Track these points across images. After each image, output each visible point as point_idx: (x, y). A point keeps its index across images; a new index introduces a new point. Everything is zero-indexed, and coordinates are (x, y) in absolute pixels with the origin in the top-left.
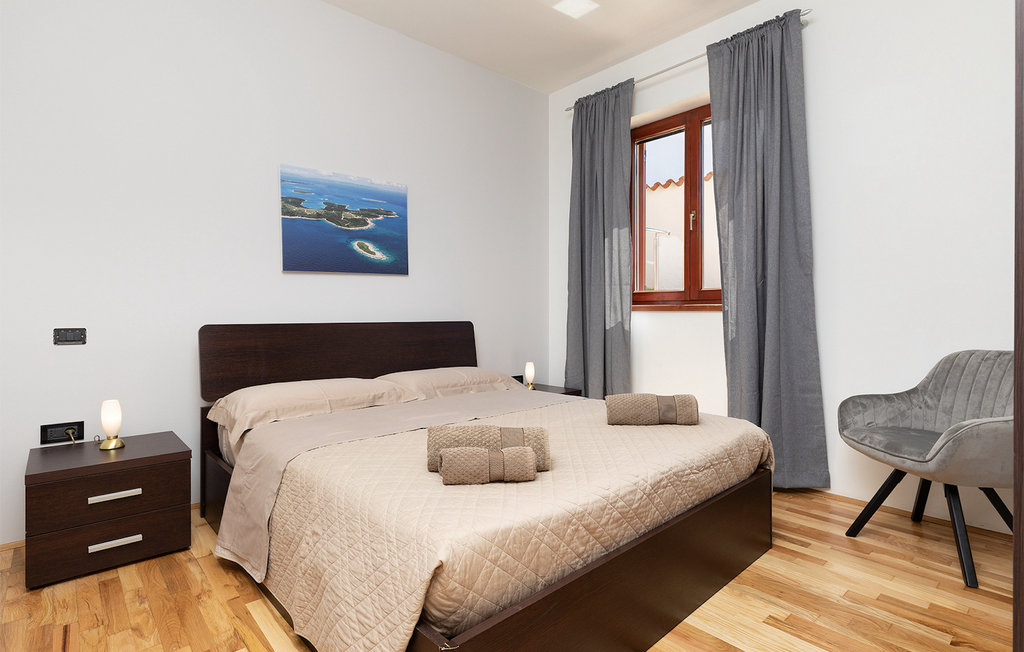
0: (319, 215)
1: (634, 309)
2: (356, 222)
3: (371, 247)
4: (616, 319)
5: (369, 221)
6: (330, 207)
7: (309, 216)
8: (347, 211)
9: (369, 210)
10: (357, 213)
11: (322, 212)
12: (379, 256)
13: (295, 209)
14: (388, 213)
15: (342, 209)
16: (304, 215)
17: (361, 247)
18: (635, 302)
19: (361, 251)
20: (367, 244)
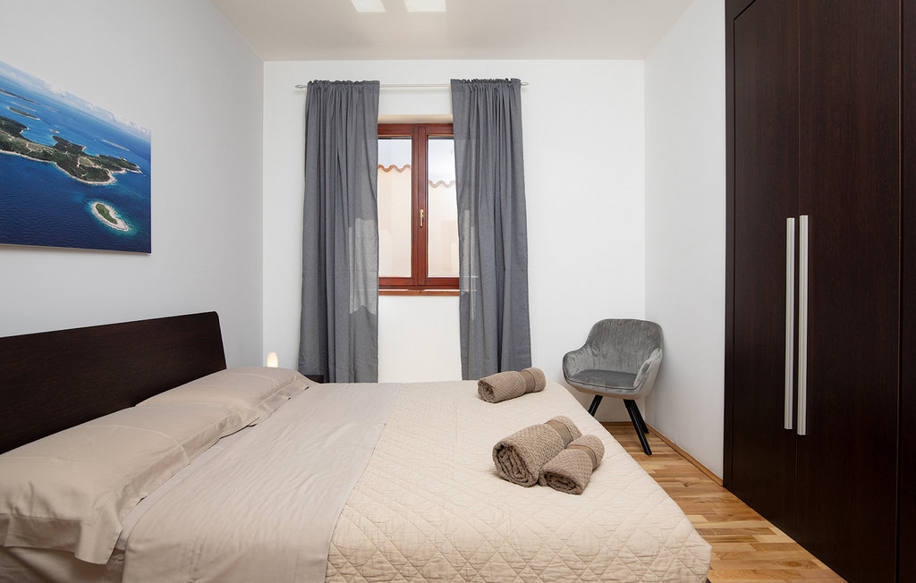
0: (46, 156)
1: (381, 293)
2: (96, 174)
3: (112, 213)
4: (359, 303)
5: (110, 173)
6: (62, 144)
7: (32, 154)
8: (84, 154)
9: (109, 158)
10: (97, 161)
11: (51, 151)
12: (121, 226)
13: (11, 139)
14: (131, 166)
15: (77, 150)
16: (25, 151)
17: (101, 211)
18: (381, 286)
19: (100, 216)
20: (108, 207)
